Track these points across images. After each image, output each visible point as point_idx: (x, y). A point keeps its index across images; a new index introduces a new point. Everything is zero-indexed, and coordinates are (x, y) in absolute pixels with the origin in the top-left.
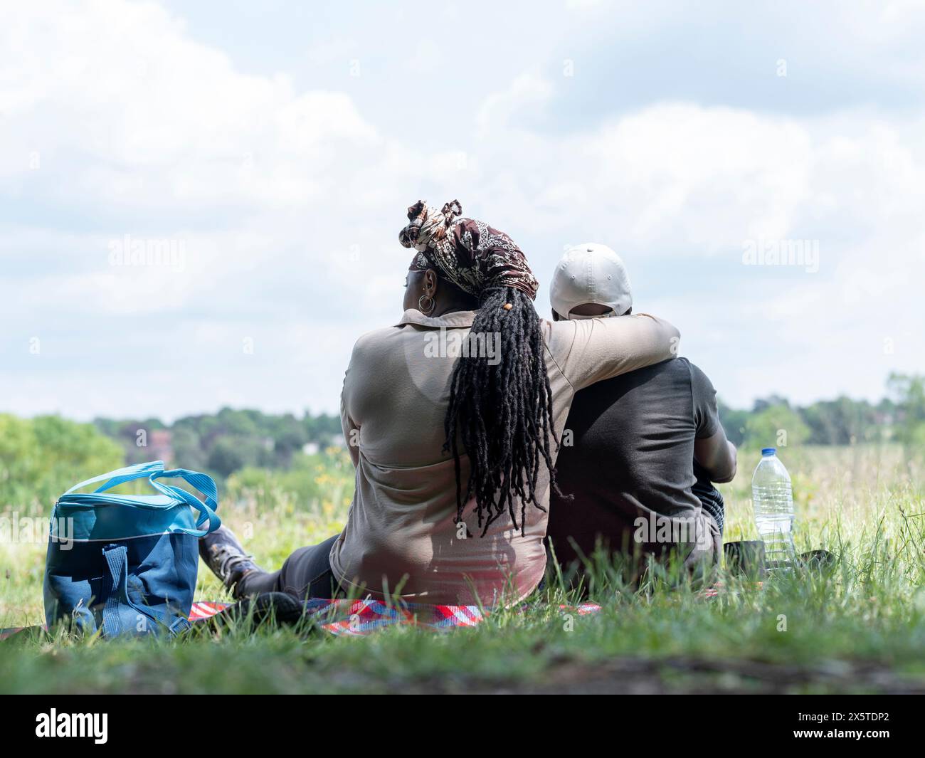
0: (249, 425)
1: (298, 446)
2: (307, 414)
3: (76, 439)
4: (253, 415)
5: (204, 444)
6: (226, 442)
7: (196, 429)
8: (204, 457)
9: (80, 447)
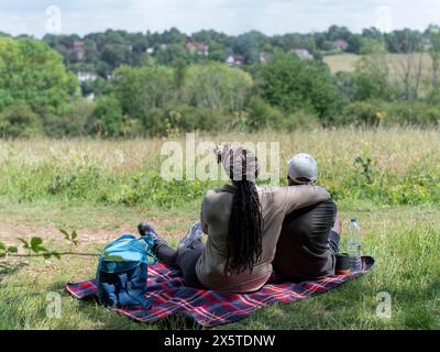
0: (121, 39)
1: (144, 49)
2: (148, 32)
3: (40, 52)
4: (122, 33)
5: (99, 47)
6: (110, 47)
7: (95, 40)
8: (99, 54)
9: (42, 55)
